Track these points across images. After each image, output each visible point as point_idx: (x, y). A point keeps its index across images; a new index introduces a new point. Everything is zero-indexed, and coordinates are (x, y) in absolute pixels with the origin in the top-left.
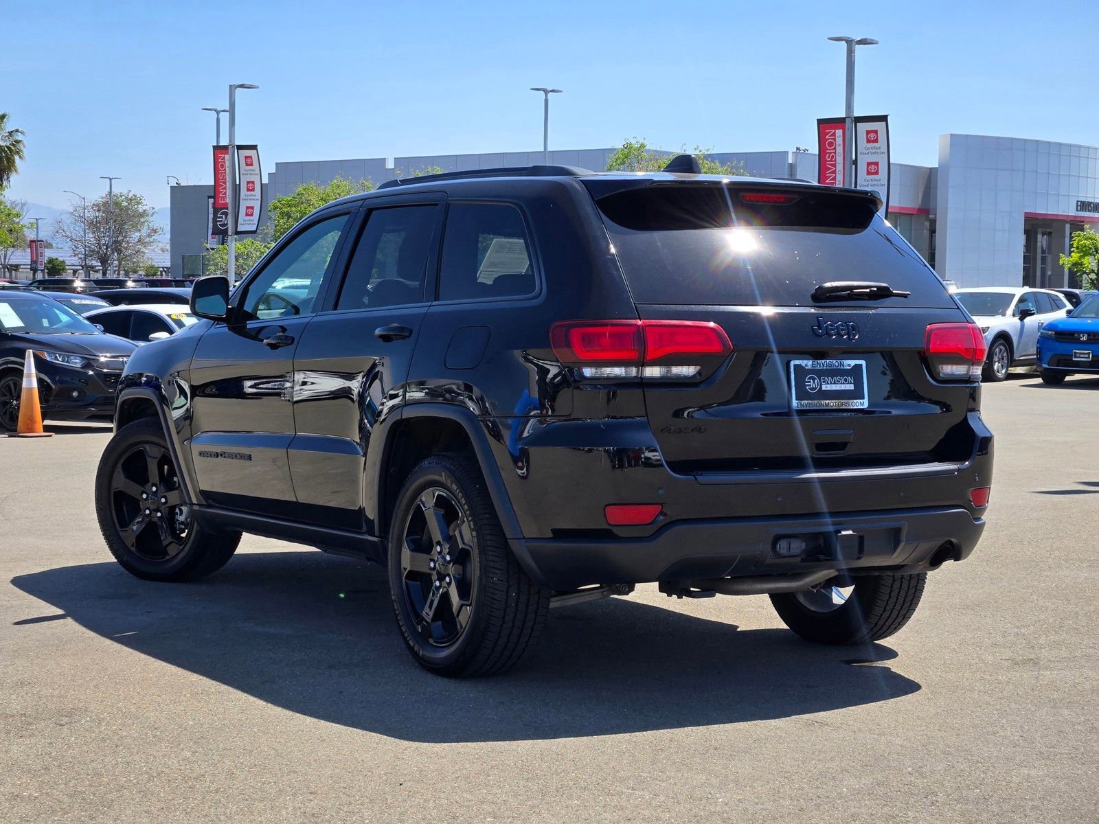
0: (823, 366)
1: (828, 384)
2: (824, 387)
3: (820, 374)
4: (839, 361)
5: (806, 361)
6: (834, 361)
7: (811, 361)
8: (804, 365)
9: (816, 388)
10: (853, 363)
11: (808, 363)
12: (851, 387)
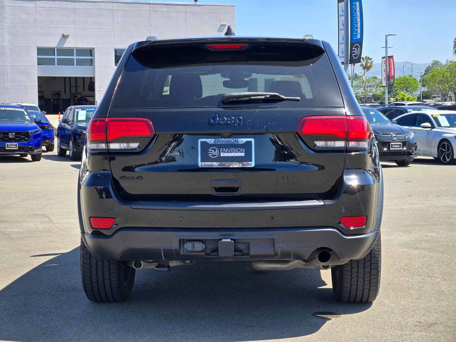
0: (223, 142)
1: (225, 152)
2: (222, 155)
3: (220, 147)
4: (234, 139)
5: (210, 139)
6: (231, 139)
7: (214, 139)
8: (208, 142)
9: (216, 155)
10: (244, 140)
11: (211, 141)
12: (242, 154)
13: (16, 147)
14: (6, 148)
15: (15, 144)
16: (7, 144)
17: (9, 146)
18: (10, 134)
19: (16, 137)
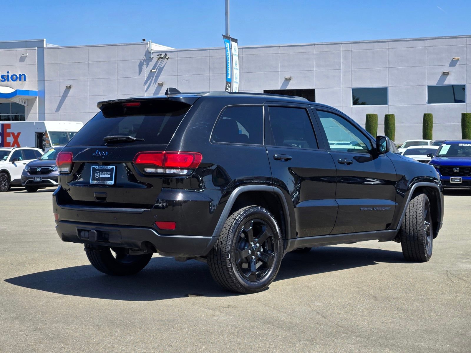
0: (102, 168)
1: (102, 175)
3: (100, 171)
4: (107, 166)
5: (96, 166)
6: (105, 166)
7: (98, 166)
8: (95, 167)
9: (98, 176)
10: (111, 167)
12: (109, 176)
13: (460, 181)
14: (451, 182)
15: (459, 178)
16: (452, 178)
17: (453, 180)
18: (455, 168)
19: (460, 171)
